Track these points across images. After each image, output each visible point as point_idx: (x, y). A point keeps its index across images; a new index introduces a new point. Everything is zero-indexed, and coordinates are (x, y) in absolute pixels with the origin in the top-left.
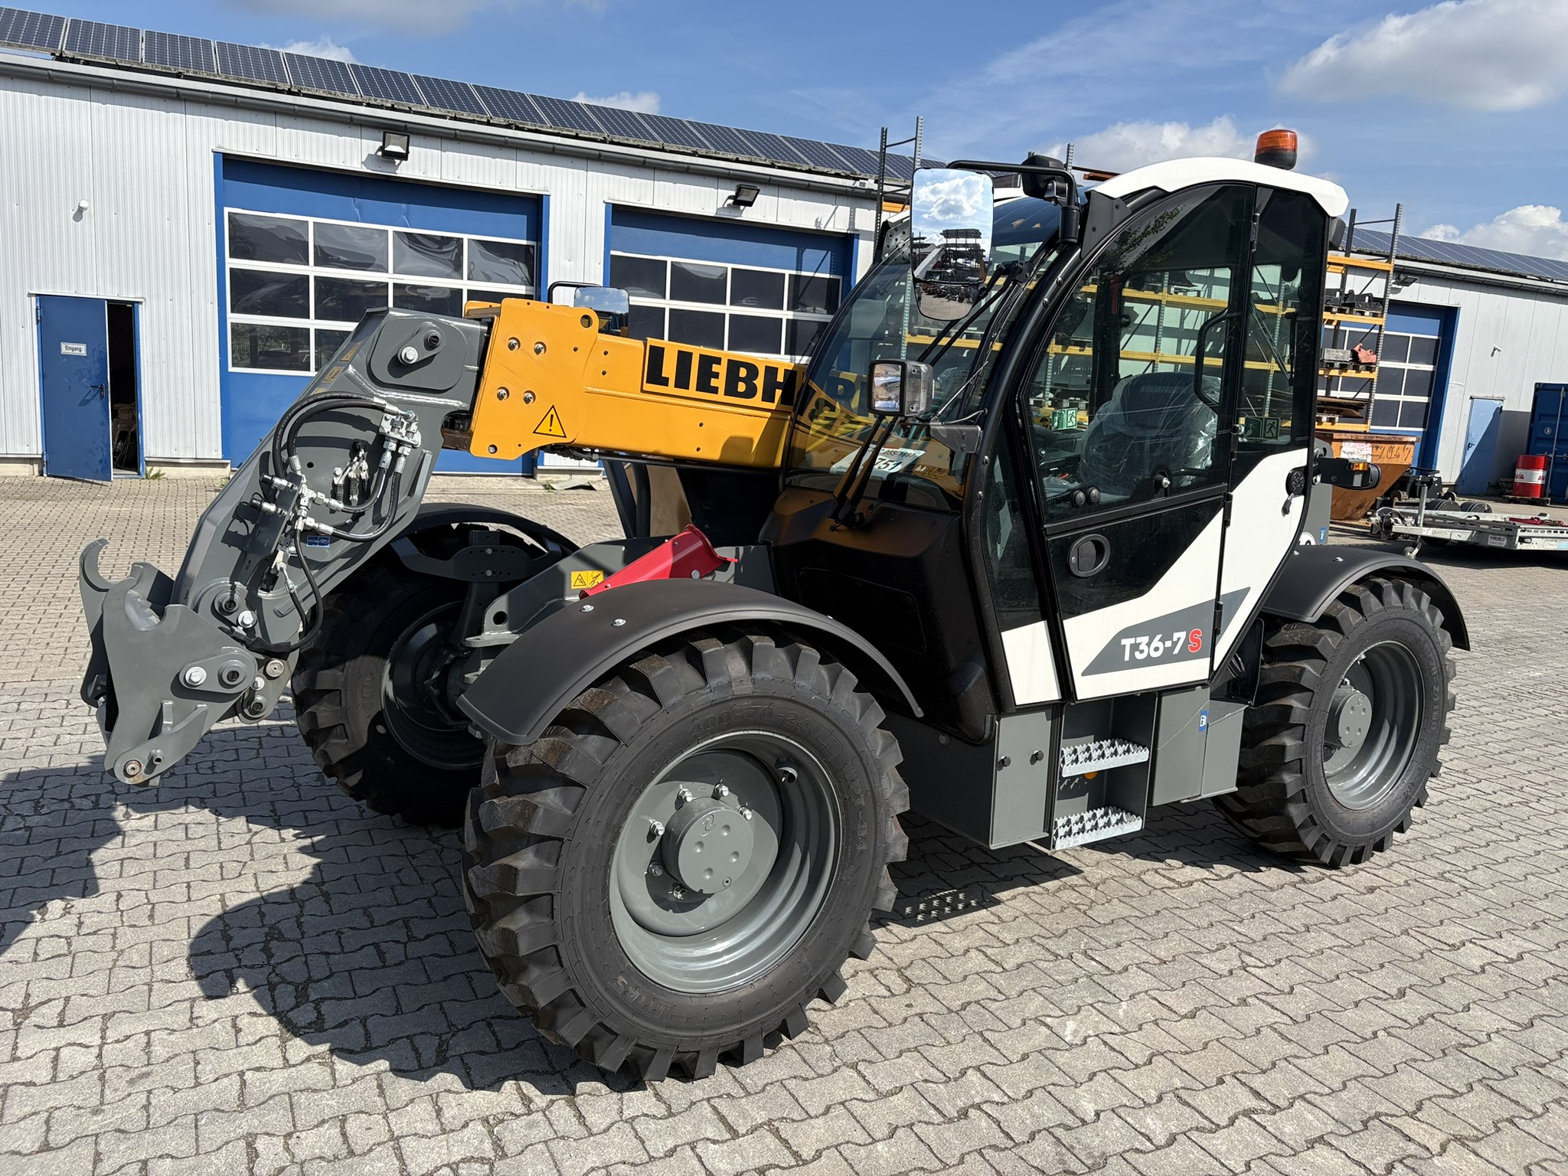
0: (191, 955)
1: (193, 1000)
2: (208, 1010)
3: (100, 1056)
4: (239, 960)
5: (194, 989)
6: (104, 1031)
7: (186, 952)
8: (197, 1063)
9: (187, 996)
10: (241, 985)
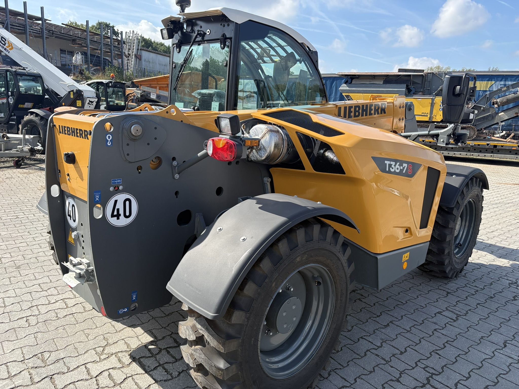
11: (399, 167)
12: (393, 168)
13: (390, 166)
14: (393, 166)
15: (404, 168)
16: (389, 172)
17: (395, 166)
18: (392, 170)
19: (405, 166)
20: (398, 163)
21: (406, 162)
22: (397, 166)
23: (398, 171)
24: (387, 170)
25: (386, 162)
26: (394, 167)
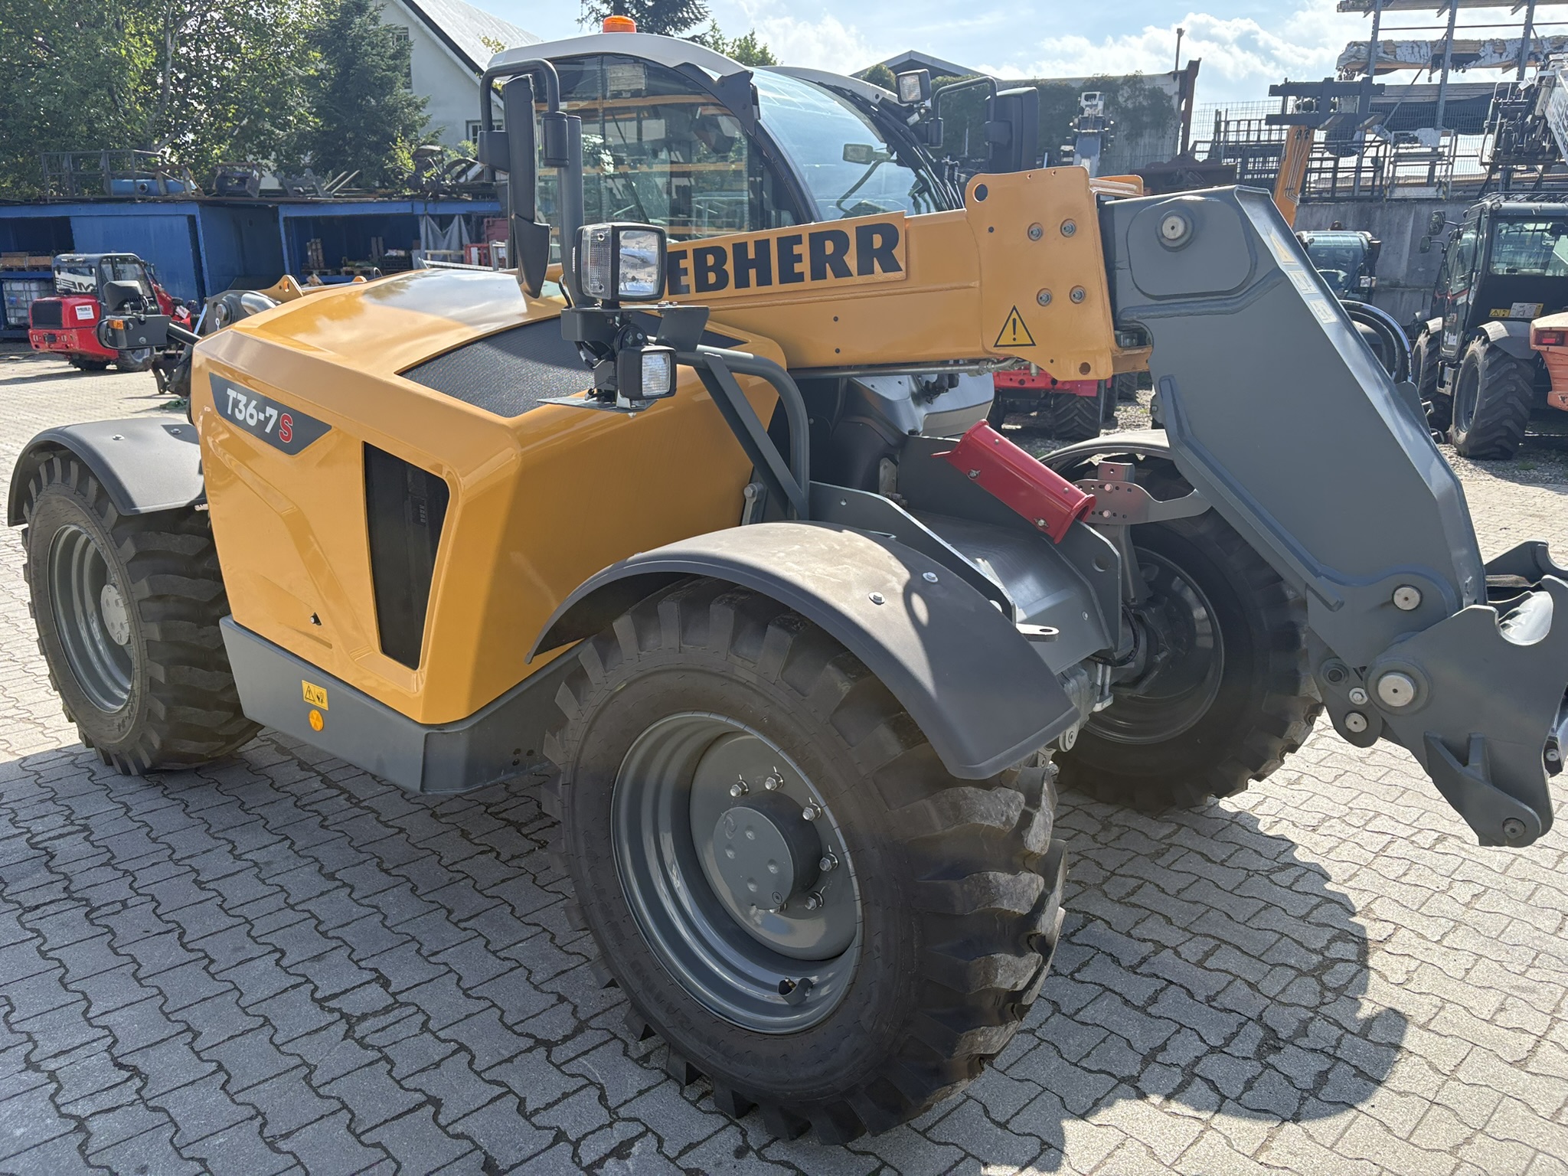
0: (1379, 1083)
1: (1424, 1027)
2: (1417, 1008)
3: (1550, 1028)
4: (1339, 1040)
5: (1412, 1039)
6: (1532, 1052)
7: (1381, 1093)
8: (1467, 971)
9: (1426, 1034)
10: (1366, 1010)
11: (254, 412)
12: (240, 411)
13: (236, 403)
14: (241, 406)
15: (268, 419)
16: (232, 419)
17: (246, 406)
18: (240, 417)
19: (271, 416)
20: (254, 403)
21: (274, 405)
22: (251, 410)
23: (252, 422)
24: (229, 412)
25: (230, 392)
26: (243, 409)
